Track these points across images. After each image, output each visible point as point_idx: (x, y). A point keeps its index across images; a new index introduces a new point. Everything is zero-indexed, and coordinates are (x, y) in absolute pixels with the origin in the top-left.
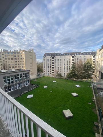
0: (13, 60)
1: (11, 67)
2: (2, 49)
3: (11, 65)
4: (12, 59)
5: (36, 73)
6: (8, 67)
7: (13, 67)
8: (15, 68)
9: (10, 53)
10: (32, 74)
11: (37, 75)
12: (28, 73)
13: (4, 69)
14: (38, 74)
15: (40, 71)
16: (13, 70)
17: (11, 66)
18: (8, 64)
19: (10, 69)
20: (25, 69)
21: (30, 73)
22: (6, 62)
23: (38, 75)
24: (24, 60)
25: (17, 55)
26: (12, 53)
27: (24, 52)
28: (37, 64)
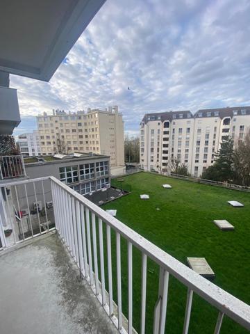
0: (74, 134)
1: (73, 149)
2: (53, 110)
3: (72, 143)
4: (74, 131)
5: (123, 163)
6: (66, 149)
7: (76, 148)
8: (81, 151)
9: (69, 118)
10: (115, 165)
11: (125, 167)
12: (107, 163)
13: (60, 152)
14: (127, 166)
15: (131, 159)
16: (76, 155)
17: (72, 146)
18: (66, 141)
19: (70, 152)
20: (99, 153)
21: (111, 162)
22: (63, 137)
23: (126, 169)
24: (98, 133)
25: (82, 121)
26: (73, 116)
27: (96, 115)
28: (125, 142)
